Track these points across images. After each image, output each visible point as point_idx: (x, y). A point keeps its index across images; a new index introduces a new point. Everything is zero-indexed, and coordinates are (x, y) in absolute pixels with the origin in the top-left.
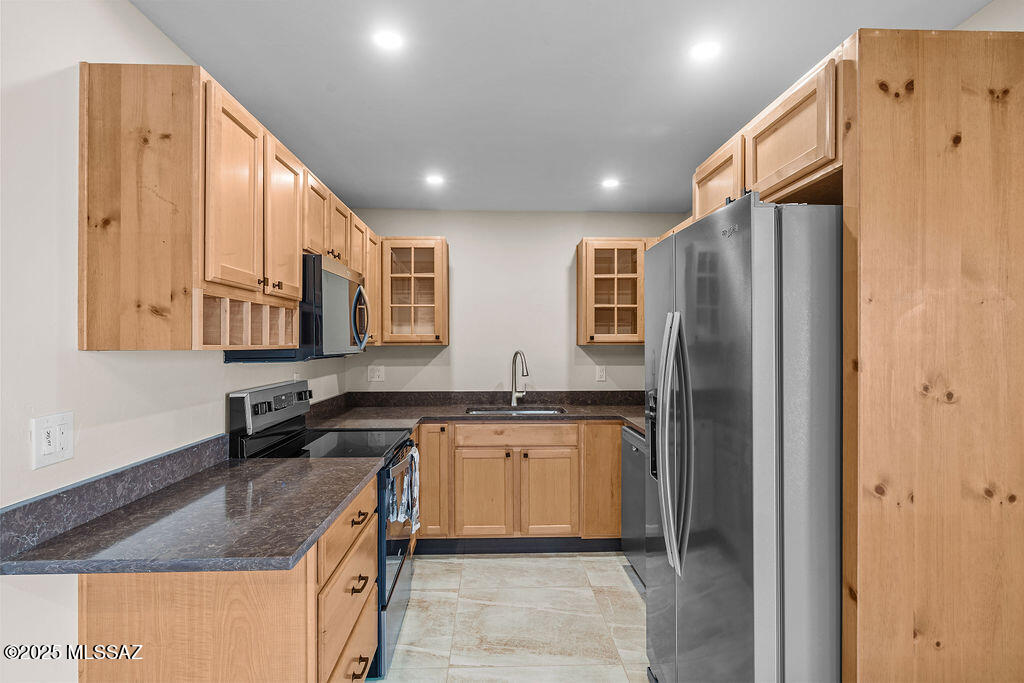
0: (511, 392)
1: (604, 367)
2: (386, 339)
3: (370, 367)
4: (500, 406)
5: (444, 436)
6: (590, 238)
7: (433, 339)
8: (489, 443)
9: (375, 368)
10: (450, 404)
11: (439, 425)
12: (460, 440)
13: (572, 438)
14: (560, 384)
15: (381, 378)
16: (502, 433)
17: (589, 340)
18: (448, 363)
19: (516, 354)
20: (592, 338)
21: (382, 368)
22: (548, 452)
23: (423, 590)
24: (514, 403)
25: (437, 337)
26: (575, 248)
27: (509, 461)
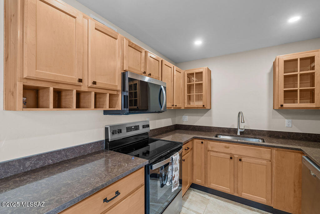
0: (237, 129)
1: (291, 120)
2: (186, 106)
3: (183, 116)
4: (232, 134)
5: (203, 145)
6: (281, 56)
7: (202, 106)
8: (222, 151)
9: (185, 116)
10: (211, 131)
11: (201, 141)
12: (210, 148)
13: (268, 156)
14: (264, 126)
15: (187, 120)
16: (228, 148)
17: (280, 106)
18: (211, 115)
19: (239, 113)
20: (282, 106)
21: (187, 117)
22: (252, 160)
23: (188, 209)
24: (239, 134)
25: (204, 106)
26: (273, 63)
27: (232, 161)
